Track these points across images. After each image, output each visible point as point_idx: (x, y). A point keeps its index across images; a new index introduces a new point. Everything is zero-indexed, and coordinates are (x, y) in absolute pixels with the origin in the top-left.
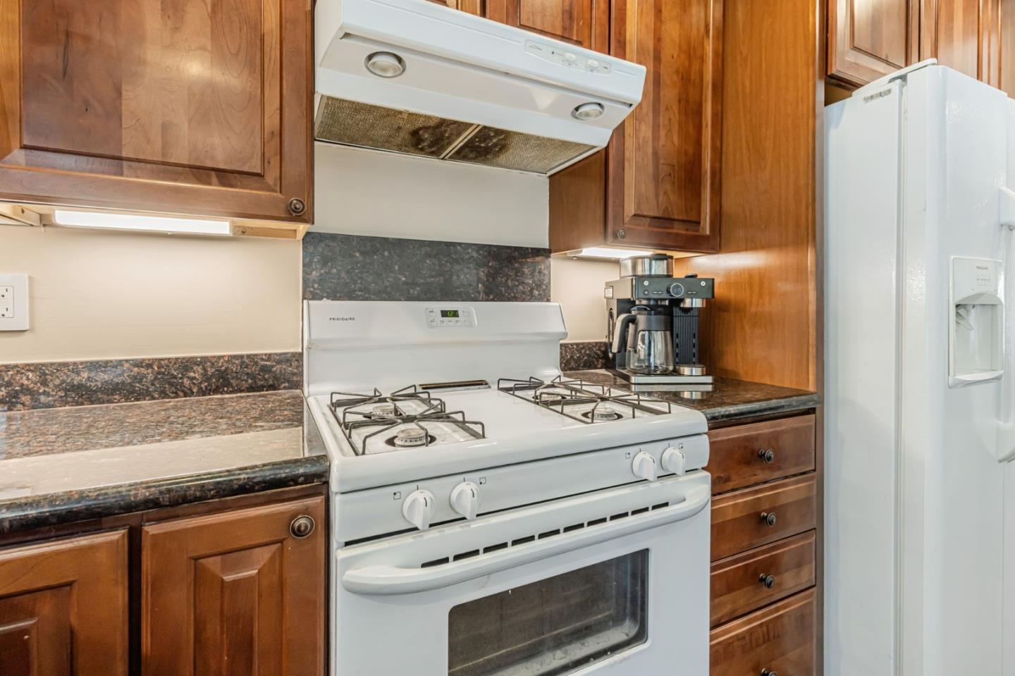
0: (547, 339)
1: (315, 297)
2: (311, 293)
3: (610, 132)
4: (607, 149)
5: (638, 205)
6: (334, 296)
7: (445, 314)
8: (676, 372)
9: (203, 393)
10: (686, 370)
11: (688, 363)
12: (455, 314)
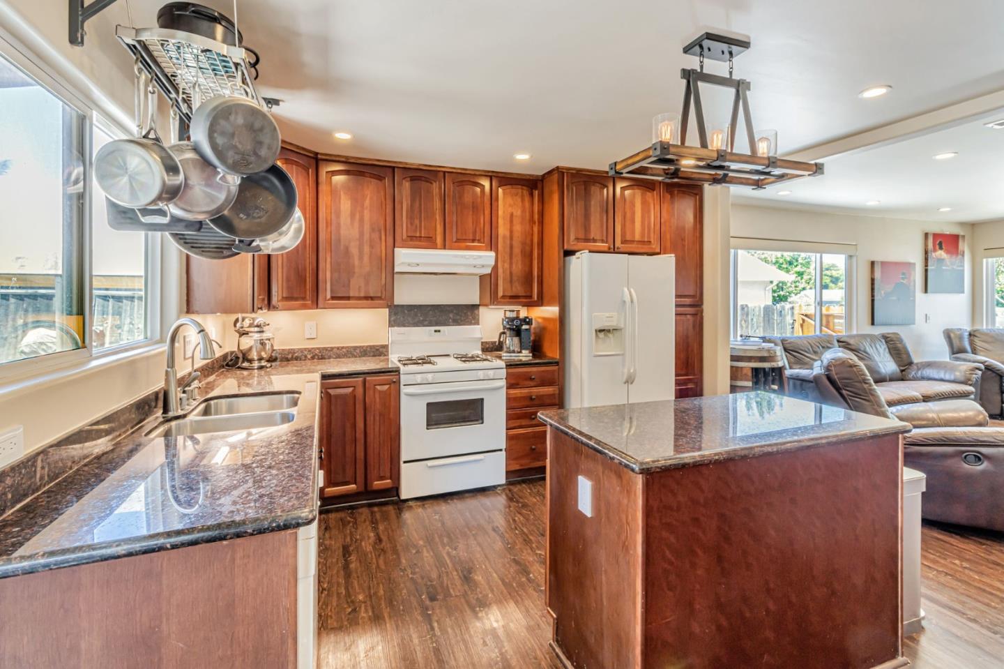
0: (475, 340)
1: (393, 326)
2: (391, 325)
3: (491, 269)
4: (491, 274)
5: (504, 292)
6: (399, 325)
7: (436, 331)
8: (520, 352)
9: (360, 357)
10: (523, 351)
11: (524, 349)
12: (439, 331)
